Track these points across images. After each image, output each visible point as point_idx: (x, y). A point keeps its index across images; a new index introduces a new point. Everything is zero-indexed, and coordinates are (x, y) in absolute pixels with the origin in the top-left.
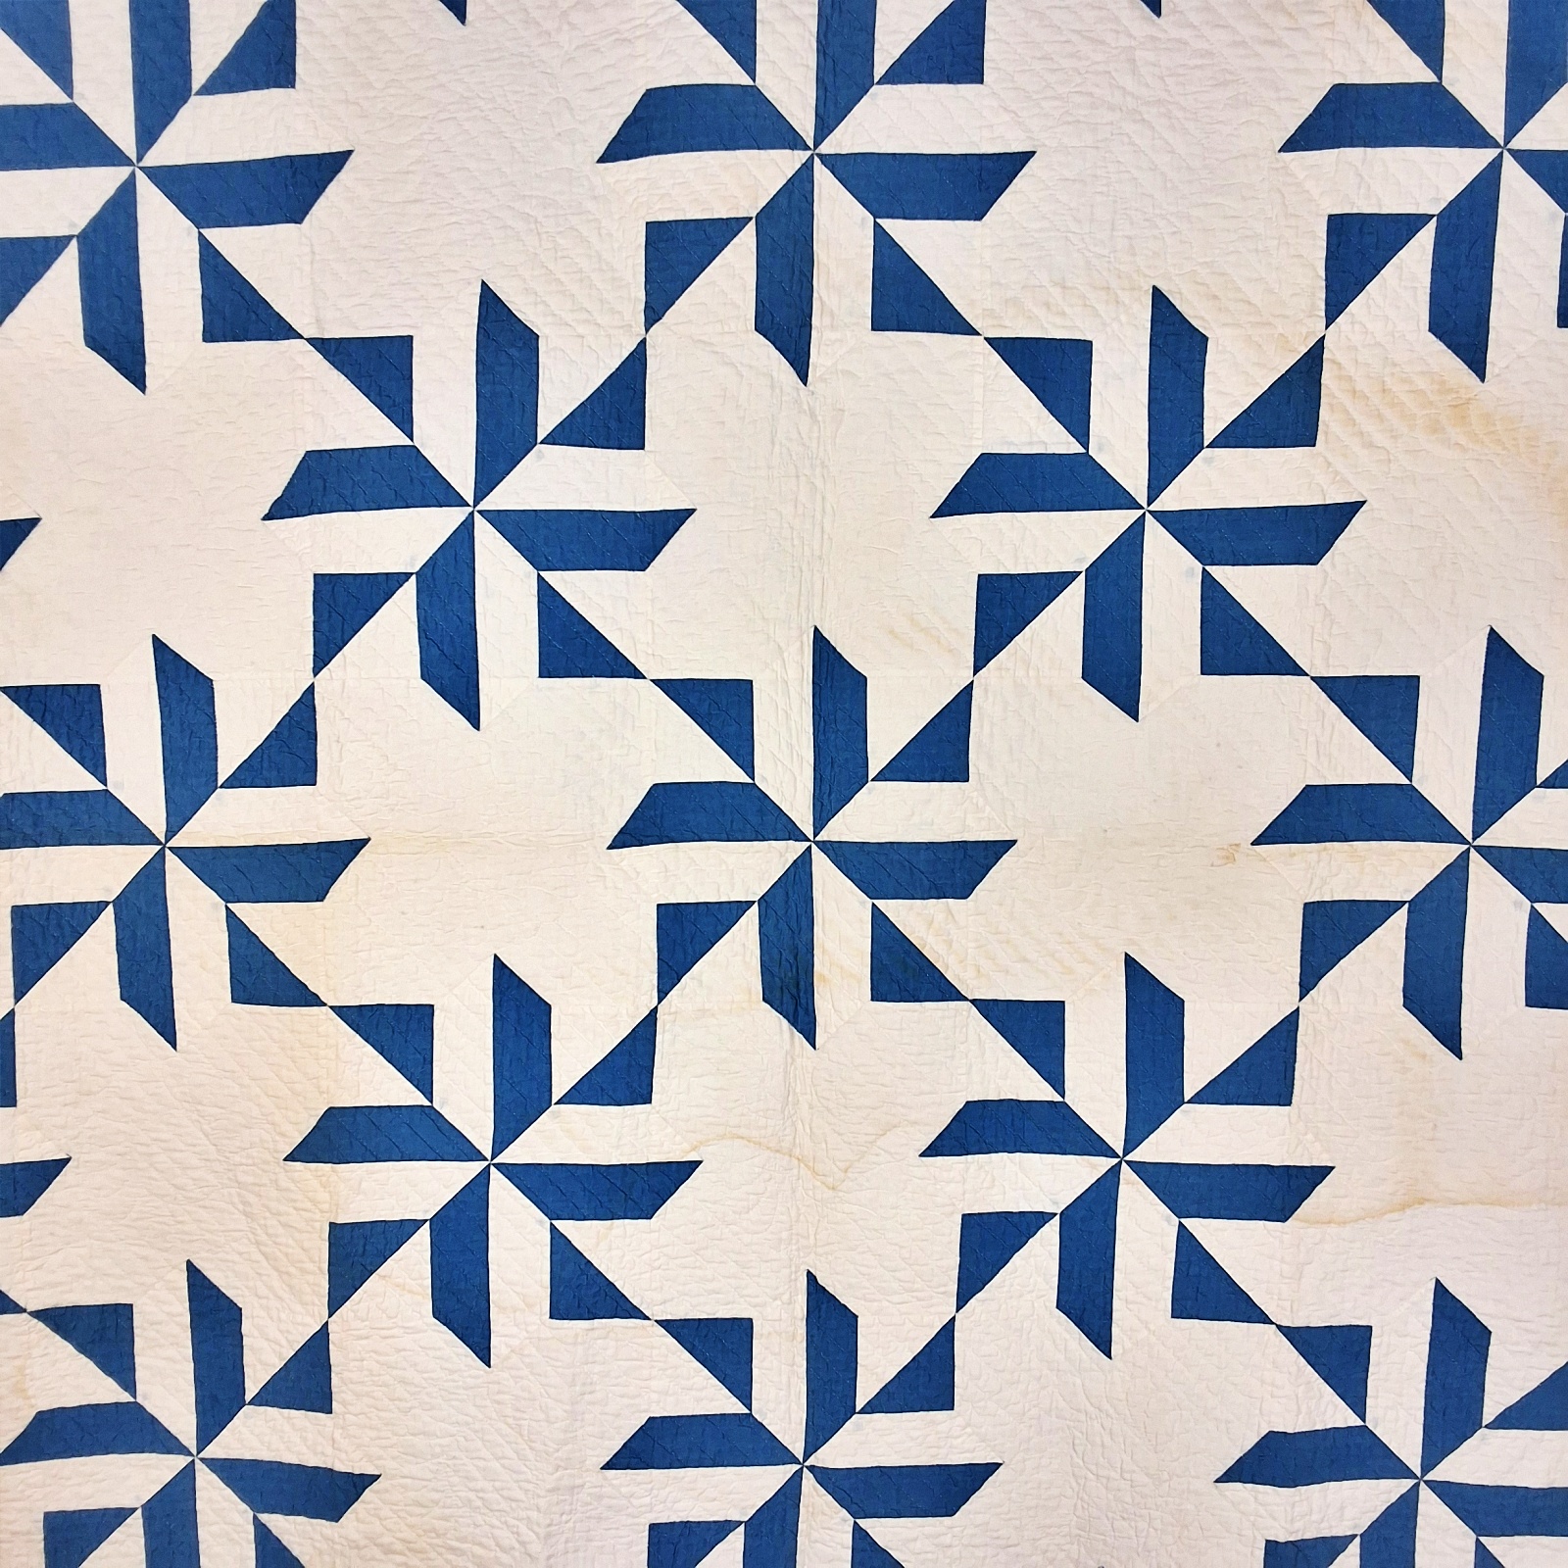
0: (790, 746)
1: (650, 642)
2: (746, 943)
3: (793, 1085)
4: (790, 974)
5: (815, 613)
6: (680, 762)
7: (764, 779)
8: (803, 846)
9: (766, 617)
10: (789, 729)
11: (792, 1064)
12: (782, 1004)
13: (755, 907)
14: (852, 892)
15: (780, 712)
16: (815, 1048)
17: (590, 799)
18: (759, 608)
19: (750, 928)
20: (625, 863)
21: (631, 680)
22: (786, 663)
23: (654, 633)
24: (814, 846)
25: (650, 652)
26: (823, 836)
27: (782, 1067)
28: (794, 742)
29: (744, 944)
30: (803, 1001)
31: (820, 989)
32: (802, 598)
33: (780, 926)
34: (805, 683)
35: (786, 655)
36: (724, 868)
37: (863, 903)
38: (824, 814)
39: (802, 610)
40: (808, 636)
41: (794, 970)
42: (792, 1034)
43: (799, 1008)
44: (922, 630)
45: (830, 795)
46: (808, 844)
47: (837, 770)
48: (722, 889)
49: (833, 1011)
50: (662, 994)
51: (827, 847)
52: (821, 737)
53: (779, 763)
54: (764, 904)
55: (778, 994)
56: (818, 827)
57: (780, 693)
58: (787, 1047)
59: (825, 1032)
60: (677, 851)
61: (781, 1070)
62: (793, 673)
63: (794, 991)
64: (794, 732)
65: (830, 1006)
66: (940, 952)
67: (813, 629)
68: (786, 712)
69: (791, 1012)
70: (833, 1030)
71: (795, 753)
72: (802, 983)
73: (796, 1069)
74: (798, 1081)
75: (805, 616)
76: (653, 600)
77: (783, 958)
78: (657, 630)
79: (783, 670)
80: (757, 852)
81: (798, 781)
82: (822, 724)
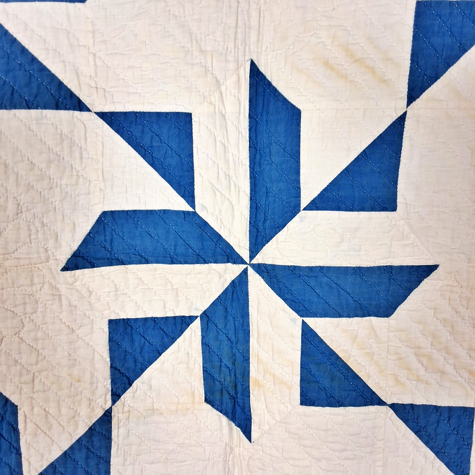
0: (228, 177)
1: (93, 74)
2: (190, 352)
3: (231, 470)
4: (228, 378)
5: (252, 47)
6: (126, 192)
7: (204, 208)
8: (241, 267)
9: (203, 48)
10: (227, 161)
11: (231, 453)
12: (221, 404)
13: (198, 322)
14: (284, 310)
15: (218, 143)
16: (250, 441)
17: (43, 225)
18: (197, 41)
19: (193, 338)
20: (78, 283)
21: (77, 113)
22: (224, 95)
23: (96, 65)
24: (250, 269)
25: (94, 85)
26: (259, 259)
27: (222, 457)
28: (232, 173)
29: (188, 354)
30: (240, 401)
31: (255, 393)
32: (239, 30)
33: (220, 337)
34: (242, 115)
35: (223, 88)
36: (169, 287)
37: (294, 320)
38: (259, 240)
39: (239, 42)
40: (245, 69)
41: (233, 374)
42: (231, 429)
43: (237, 406)
44: (356, 61)
45: (264, 222)
46: (244, 266)
47: (271, 199)
48: (168, 306)
49: (266, 410)
50: (116, 396)
51: (261, 269)
52: (257, 169)
53: (217, 192)
54: (206, 319)
55: (218, 396)
56: (253, 253)
57: (218, 127)
58: (226, 439)
59: (259, 428)
60: (127, 272)
61: (221, 459)
62: (230, 108)
63: (232, 392)
64: (231, 165)
65: (264, 407)
66: (363, 364)
67: (249, 63)
68: (224, 145)
69: (230, 411)
70: (267, 427)
71: (232, 183)
72: (239, 386)
73: (234, 457)
74: (236, 467)
75: (241, 48)
76: (93, 32)
77: (223, 364)
78: (99, 63)
79: (221, 105)
80: (199, 273)
81: (235, 210)
82: (258, 157)
